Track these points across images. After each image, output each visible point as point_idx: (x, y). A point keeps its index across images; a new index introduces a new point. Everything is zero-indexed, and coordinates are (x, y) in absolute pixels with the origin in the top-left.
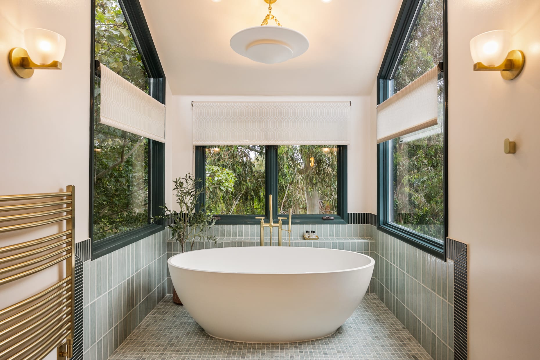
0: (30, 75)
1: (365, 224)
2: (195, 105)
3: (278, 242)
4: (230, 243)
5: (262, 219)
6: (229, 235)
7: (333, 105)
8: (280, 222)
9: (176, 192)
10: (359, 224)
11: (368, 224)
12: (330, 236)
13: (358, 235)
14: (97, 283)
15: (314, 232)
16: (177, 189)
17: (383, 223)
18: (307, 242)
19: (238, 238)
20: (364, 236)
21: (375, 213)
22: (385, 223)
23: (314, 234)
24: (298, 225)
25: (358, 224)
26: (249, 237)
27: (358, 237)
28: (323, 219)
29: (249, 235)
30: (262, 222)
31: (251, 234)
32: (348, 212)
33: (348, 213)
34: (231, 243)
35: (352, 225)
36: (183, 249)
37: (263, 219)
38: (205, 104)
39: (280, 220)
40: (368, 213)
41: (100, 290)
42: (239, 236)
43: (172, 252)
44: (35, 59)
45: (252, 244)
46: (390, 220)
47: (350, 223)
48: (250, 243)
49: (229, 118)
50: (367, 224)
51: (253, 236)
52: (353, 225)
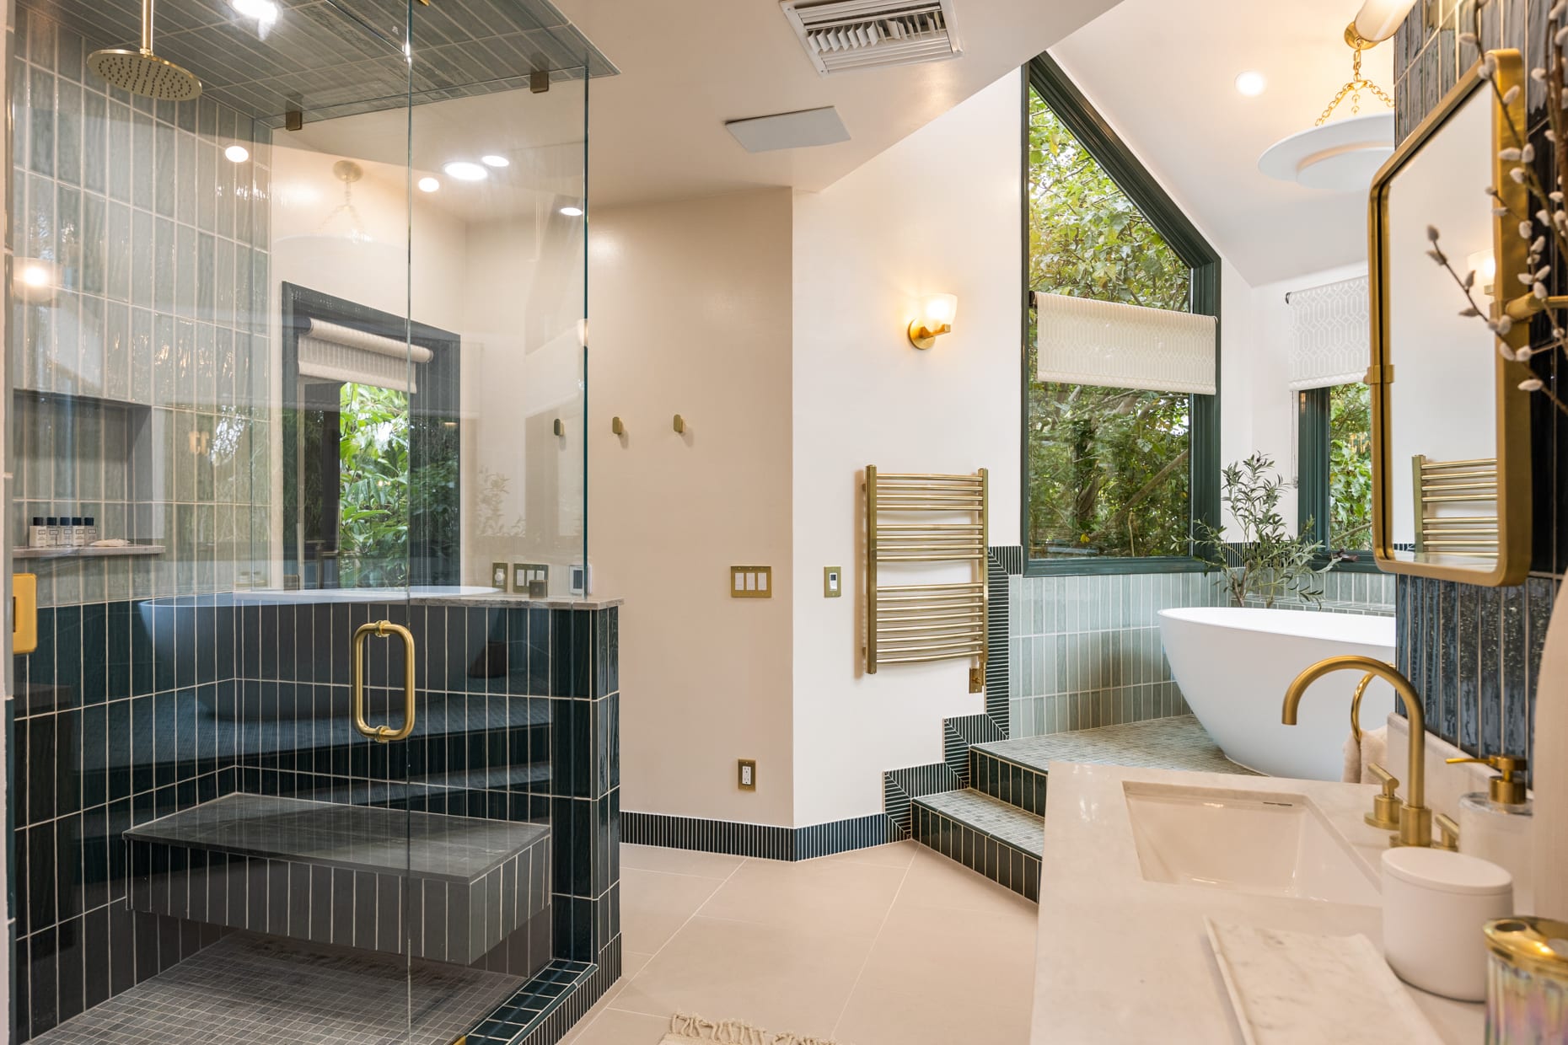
0: (930, 345)
2: (1294, 301)
14: (1058, 613)
38: (1330, 288)
41: (1063, 624)
44: (931, 329)
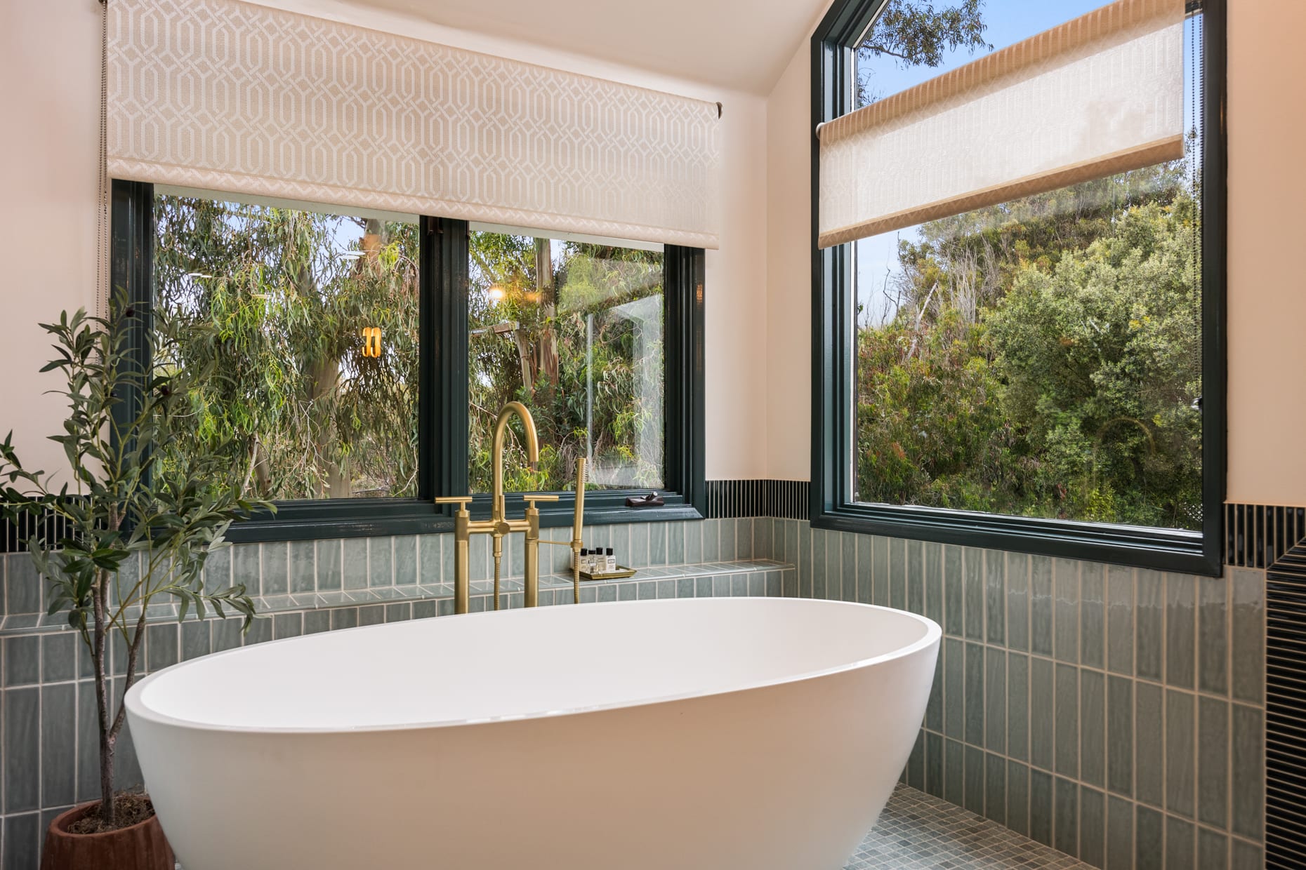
1: (752, 515)
3: (493, 595)
4: (303, 616)
5: (463, 506)
6: (276, 587)
7: (671, 105)
8: (531, 512)
9: (60, 378)
10: (736, 519)
11: (761, 515)
12: (653, 562)
13: (734, 555)
15: (610, 552)
16: (68, 366)
17: (831, 507)
18: (600, 589)
19: (320, 596)
20: (749, 556)
21: (805, 476)
22: (839, 504)
23: (613, 557)
24: (551, 530)
25: (735, 516)
26: (366, 587)
27: (734, 559)
28: (629, 504)
29: (366, 581)
30: (461, 515)
31: (372, 574)
32: (706, 479)
33: (708, 483)
34: (306, 619)
35: (717, 522)
36: (97, 664)
37: (467, 504)
39: (533, 504)
40: (761, 481)
42: (321, 587)
43: (40, 685)
45: (425, 609)
46: (851, 496)
47: (712, 517)
48: (388, 610)
49: (287, 83)
50: (759, 517)
51: (384, 583)
52: (721, 521)
